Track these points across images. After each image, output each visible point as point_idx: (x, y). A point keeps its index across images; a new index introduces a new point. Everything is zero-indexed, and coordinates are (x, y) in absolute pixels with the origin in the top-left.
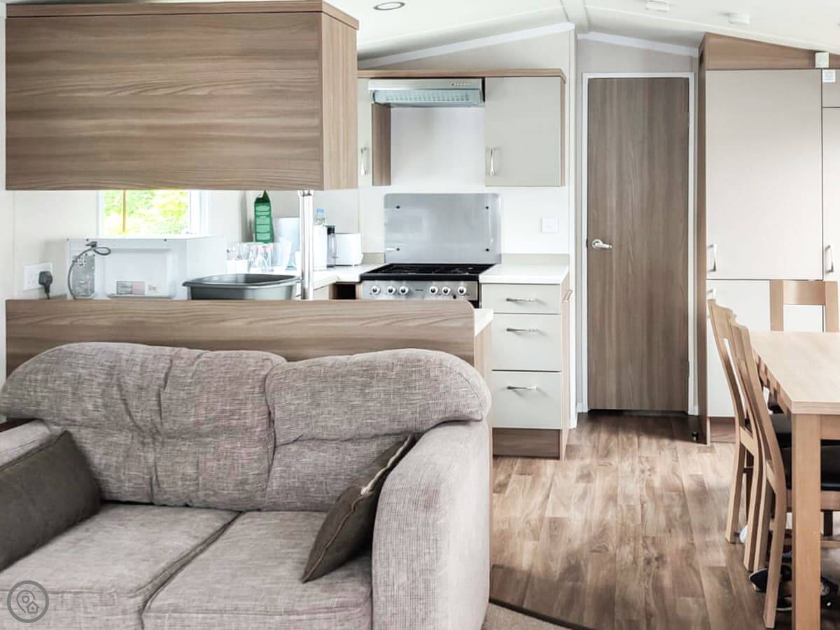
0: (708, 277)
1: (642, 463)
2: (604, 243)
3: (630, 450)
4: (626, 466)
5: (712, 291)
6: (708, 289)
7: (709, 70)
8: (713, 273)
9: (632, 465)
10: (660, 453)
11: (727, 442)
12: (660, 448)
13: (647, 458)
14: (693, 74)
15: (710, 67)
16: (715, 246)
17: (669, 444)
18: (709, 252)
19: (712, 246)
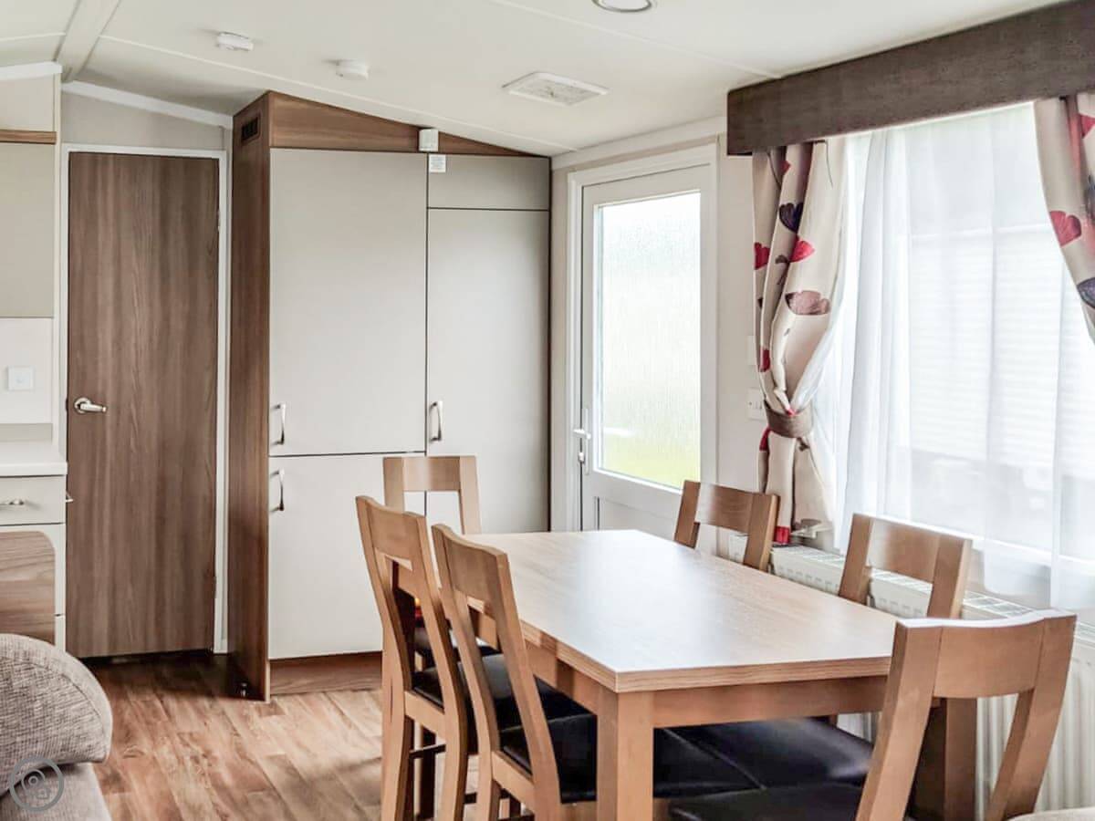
0: (271, 454)
1: (188, 745)
2: (93, 403)
3: (159, 723)
4: (165, 752)
5: (277, 473)
6: (271, 470)
7: (274, 147)
8: (279, 446)
9: (174, 749)
10: (205, 724)
11: (291, 694)
12: (201, 714)
13: (191, 734)
14: (225, 153)
15: (275, 144)
16: (284, 406)
17: (211, 707)
18: (273, 416)
19: (279, 407)
